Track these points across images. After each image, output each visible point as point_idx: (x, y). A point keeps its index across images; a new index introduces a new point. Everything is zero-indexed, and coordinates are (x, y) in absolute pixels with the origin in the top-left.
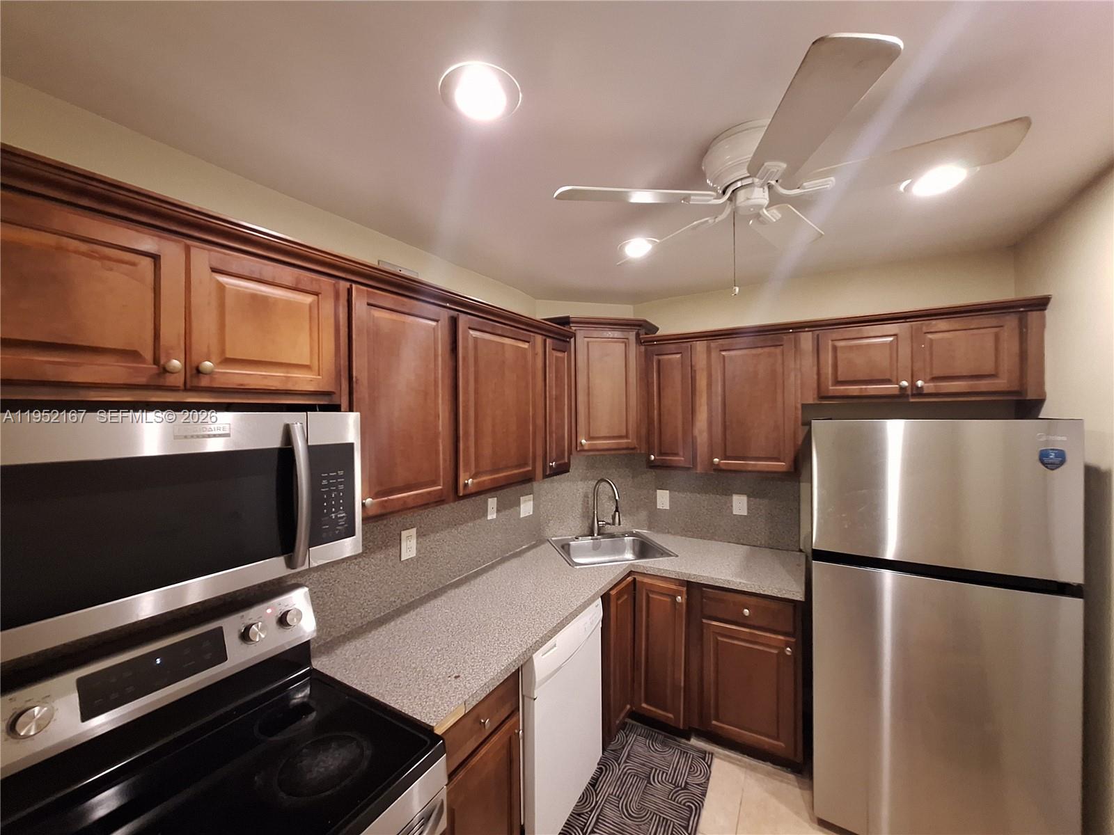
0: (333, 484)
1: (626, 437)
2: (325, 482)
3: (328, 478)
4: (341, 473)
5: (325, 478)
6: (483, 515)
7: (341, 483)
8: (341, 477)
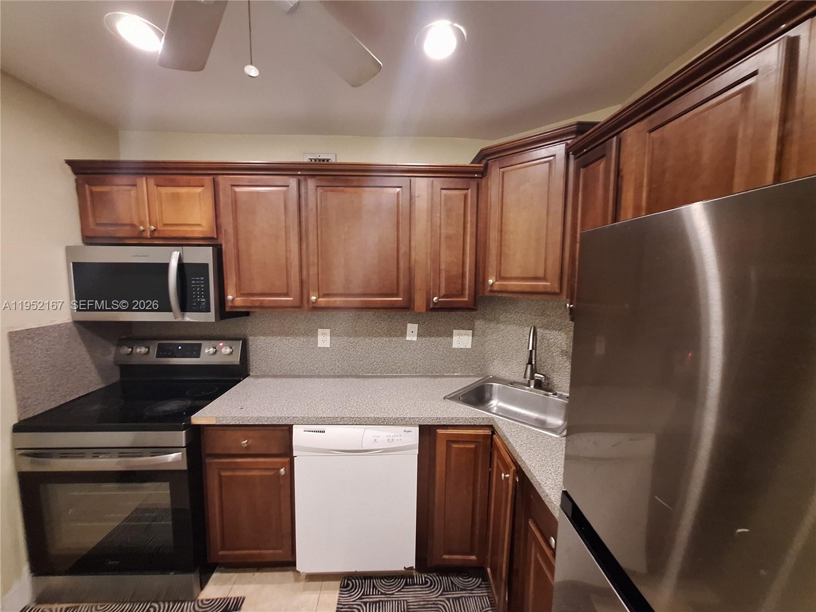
0: (198, 284)
1: (544, 279)
2: (193, 282)
3: (196, 280)
4: (202, 278)
5: (193, 280)
6: (402, 336)
7: (202, 284)
8: (202, 280)
